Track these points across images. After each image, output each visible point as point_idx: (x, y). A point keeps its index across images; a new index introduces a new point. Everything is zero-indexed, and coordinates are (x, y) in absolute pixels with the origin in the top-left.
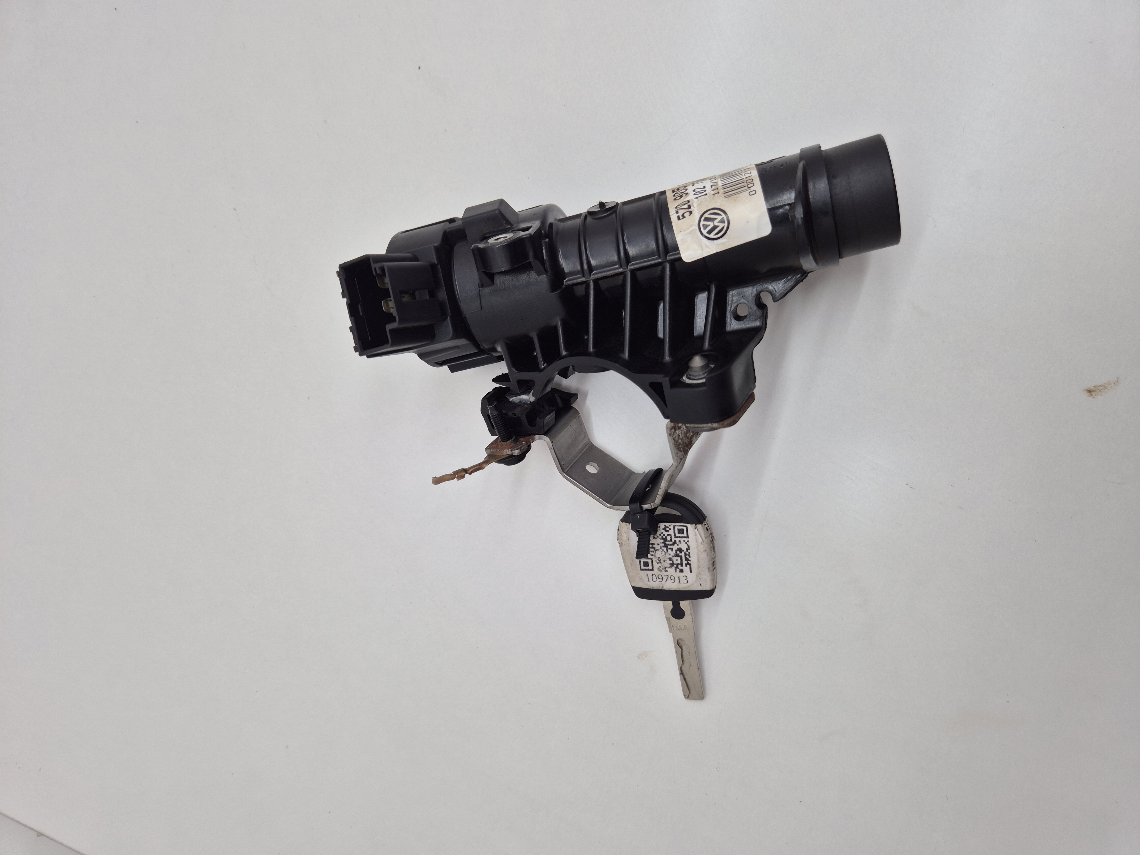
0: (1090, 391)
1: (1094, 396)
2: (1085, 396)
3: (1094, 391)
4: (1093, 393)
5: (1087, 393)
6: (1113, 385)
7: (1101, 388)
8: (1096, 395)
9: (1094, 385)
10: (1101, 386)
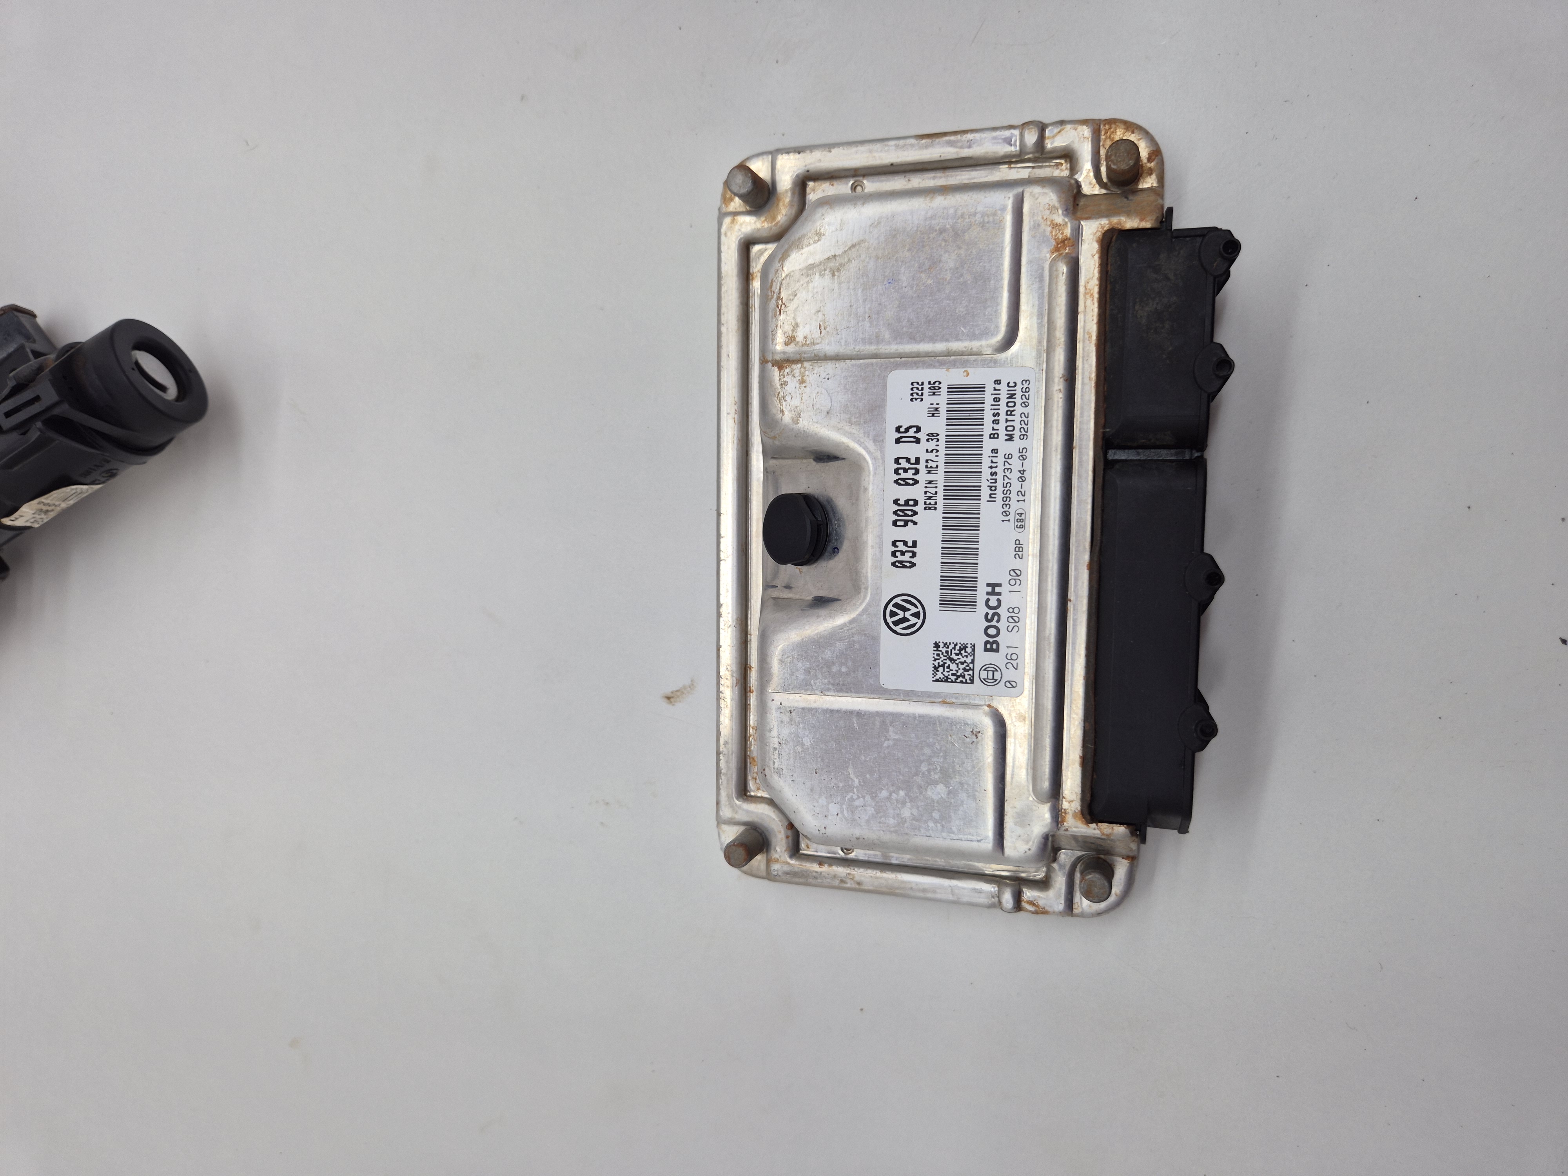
0: (668, 698)
1: (674, 703)
2: (664, 704)
3: (673, 697)
4: (672, 700)
5: (666, 700)
6: (689, 689)
7: (679, 694)
8: (675, 702)
9: (671, 690)
10: (677, 691)
